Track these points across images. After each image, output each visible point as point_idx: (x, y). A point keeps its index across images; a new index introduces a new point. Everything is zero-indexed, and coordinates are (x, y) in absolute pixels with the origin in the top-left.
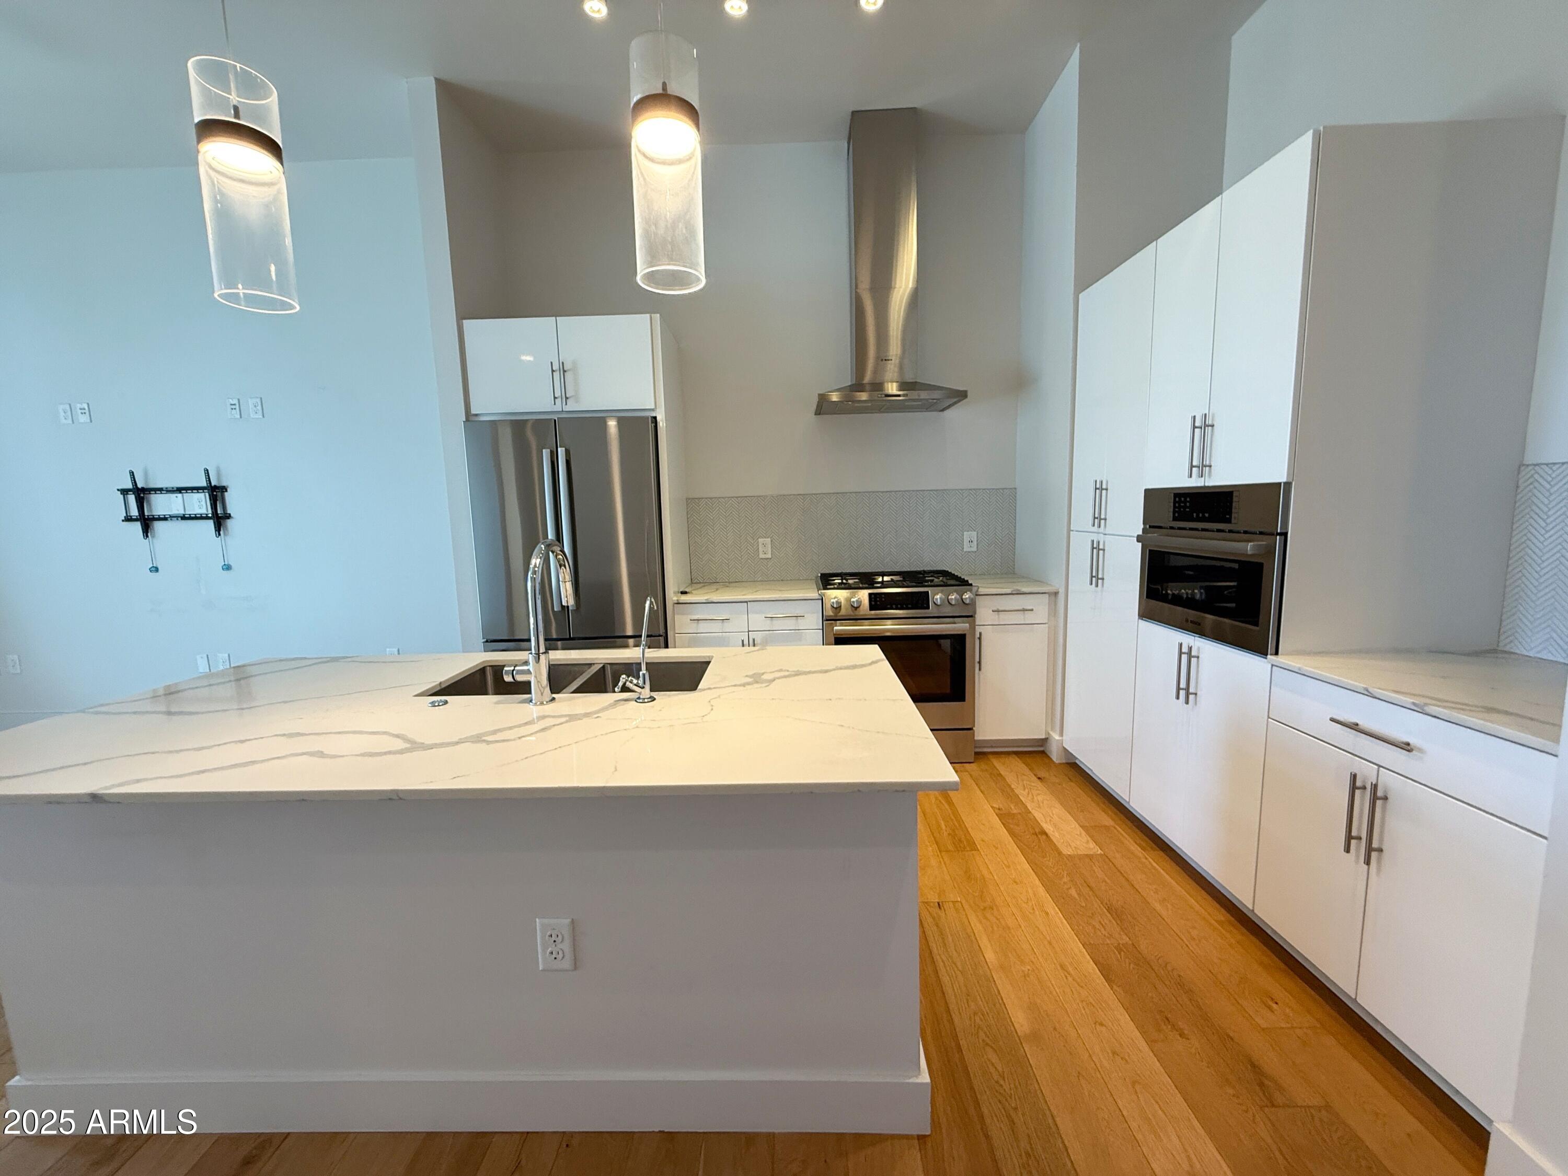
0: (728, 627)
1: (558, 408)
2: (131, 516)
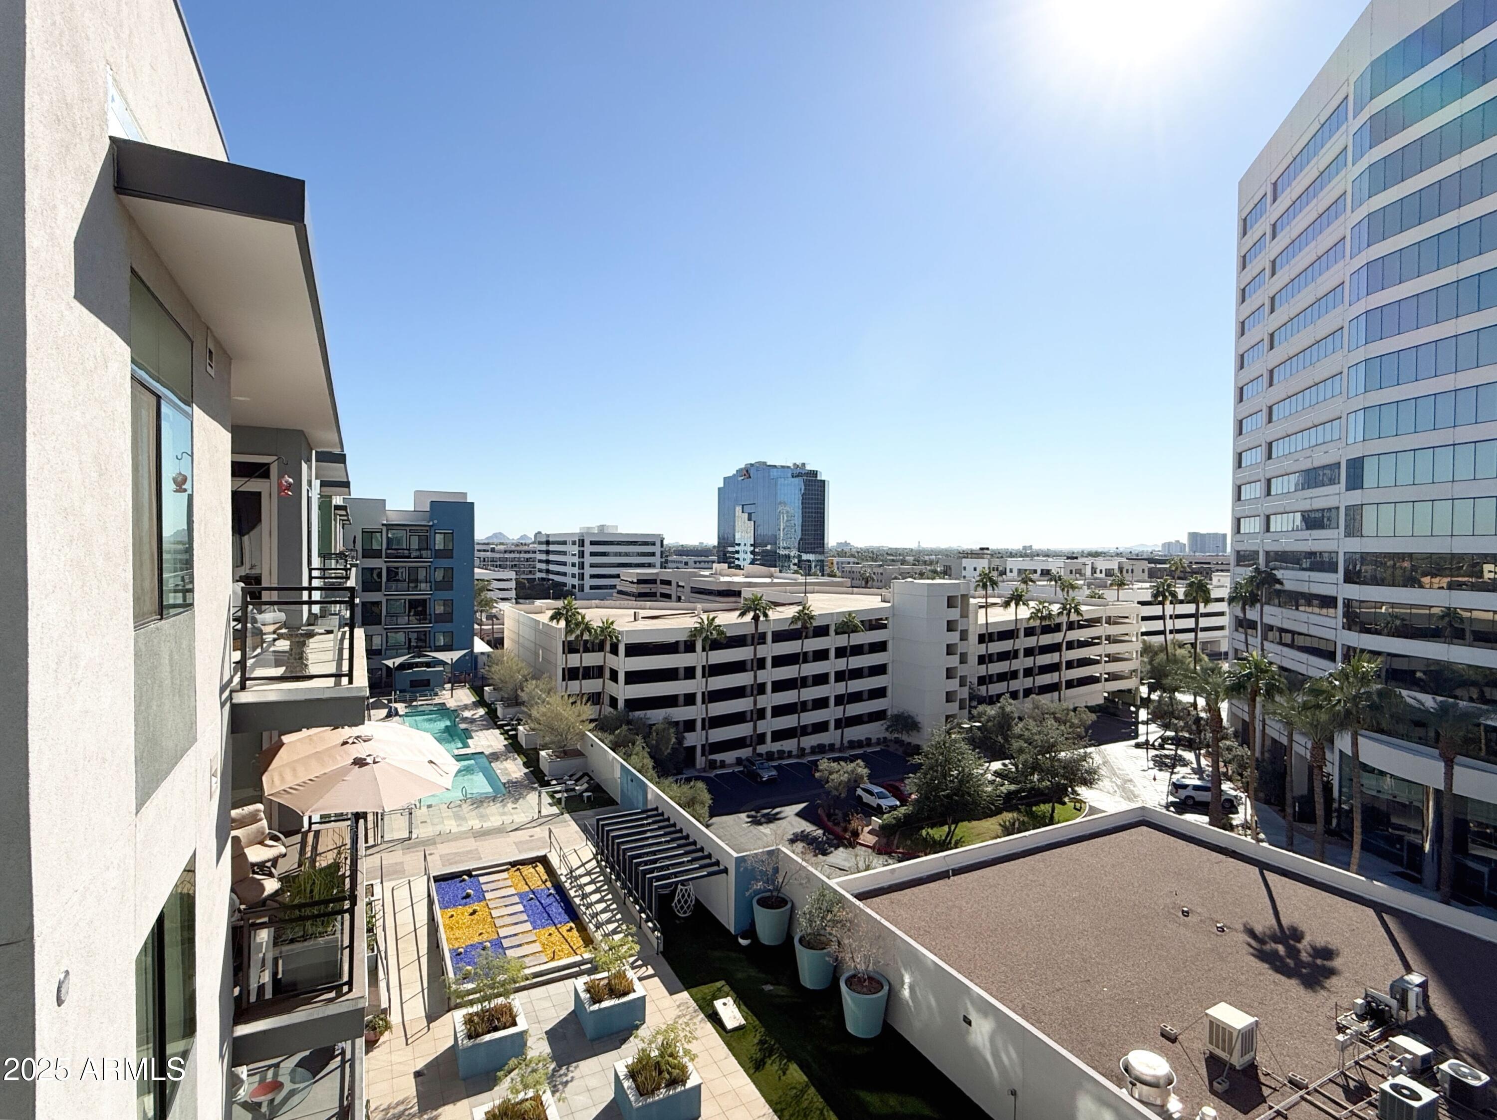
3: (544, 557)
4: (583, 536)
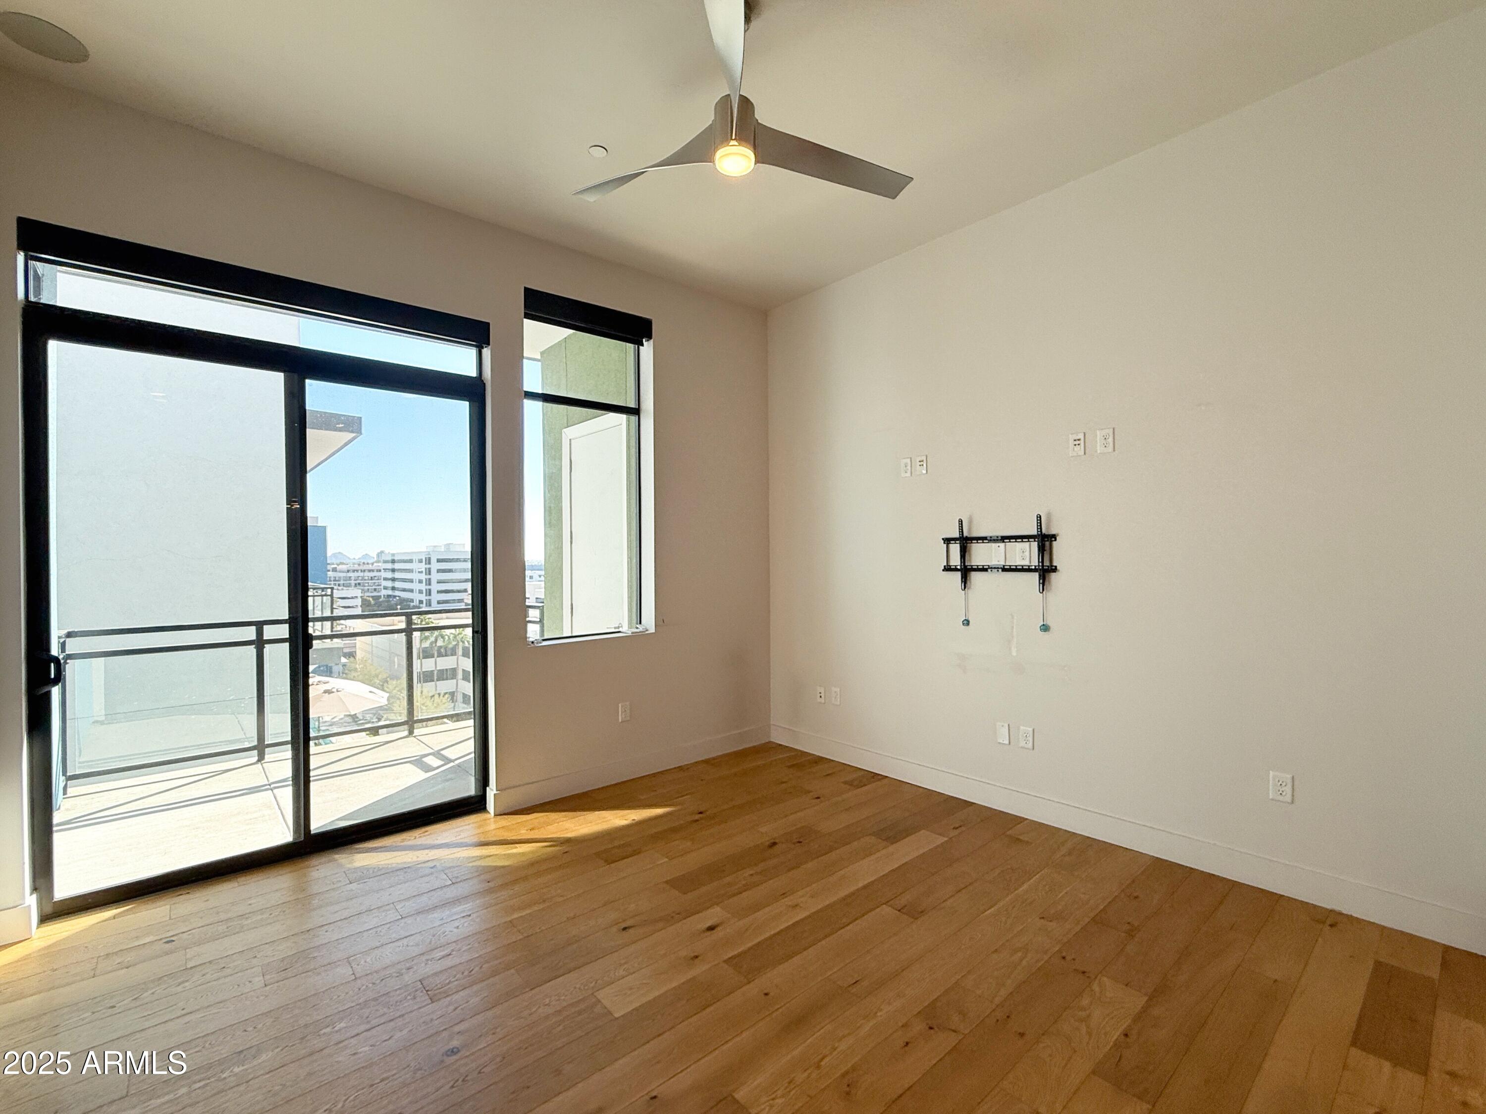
2: (950, 566)
3: (389, 575)
4: (429, 554)
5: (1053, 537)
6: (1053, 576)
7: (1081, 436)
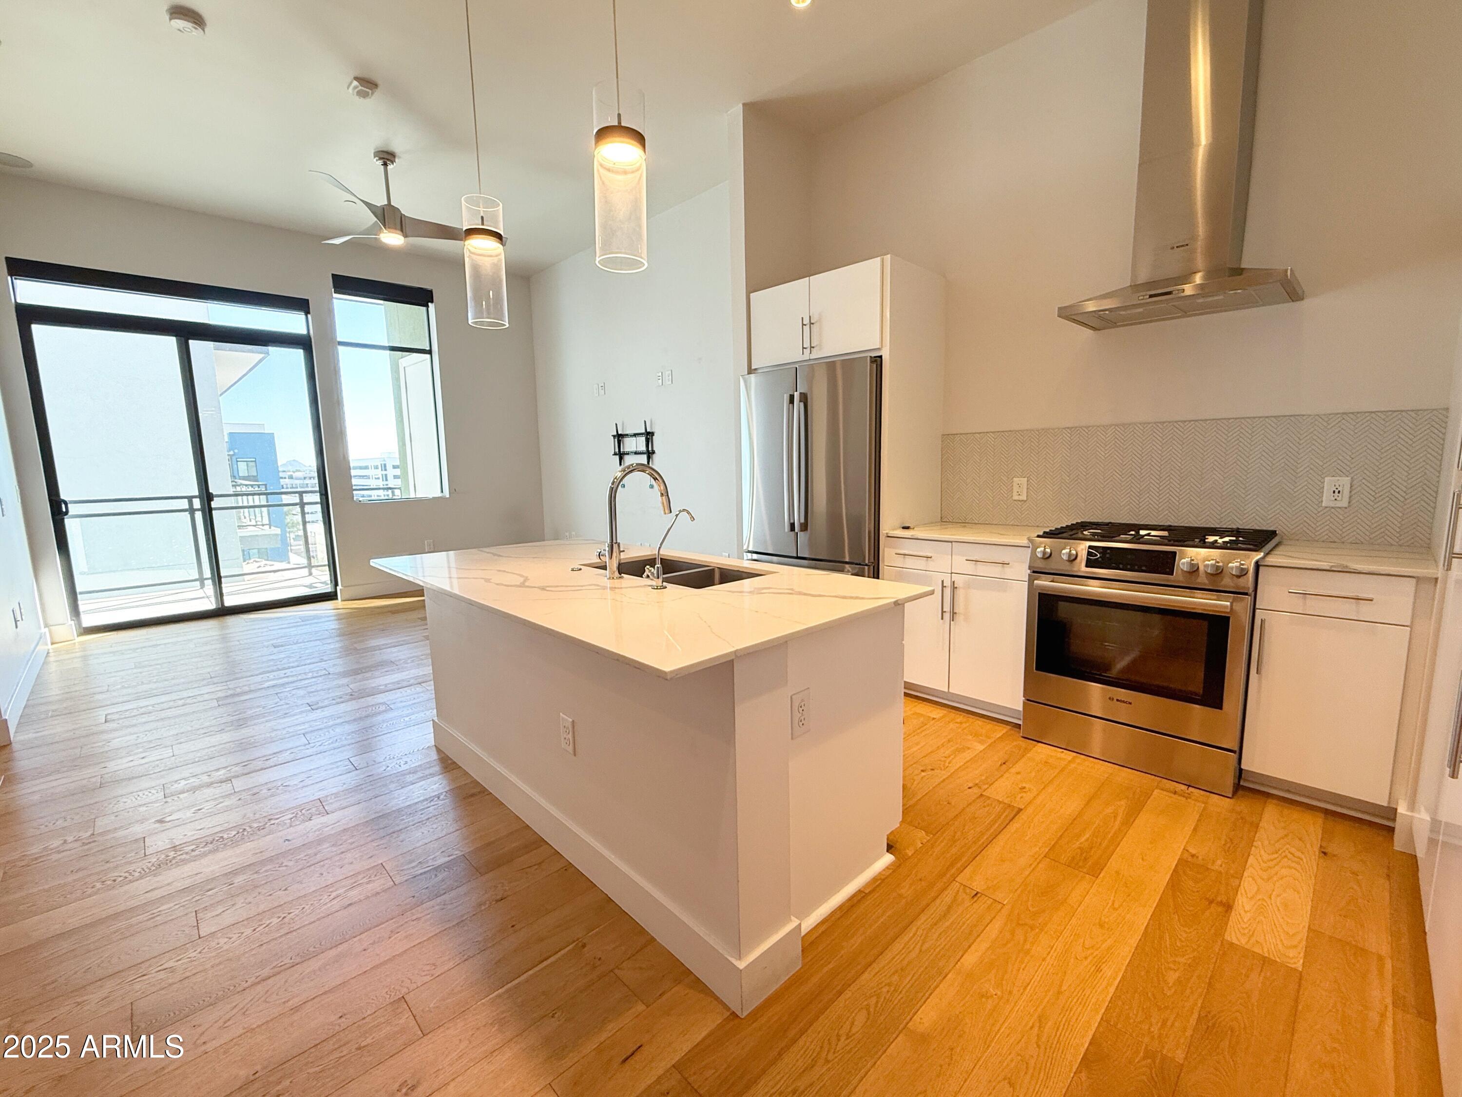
0: (931, 565)
1: (807, 356)
2: (615, 452)
4: (384, 461)
5: (652, 434)
6: (654, 456)
7: (660, 374)
